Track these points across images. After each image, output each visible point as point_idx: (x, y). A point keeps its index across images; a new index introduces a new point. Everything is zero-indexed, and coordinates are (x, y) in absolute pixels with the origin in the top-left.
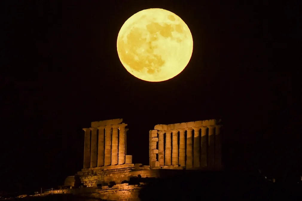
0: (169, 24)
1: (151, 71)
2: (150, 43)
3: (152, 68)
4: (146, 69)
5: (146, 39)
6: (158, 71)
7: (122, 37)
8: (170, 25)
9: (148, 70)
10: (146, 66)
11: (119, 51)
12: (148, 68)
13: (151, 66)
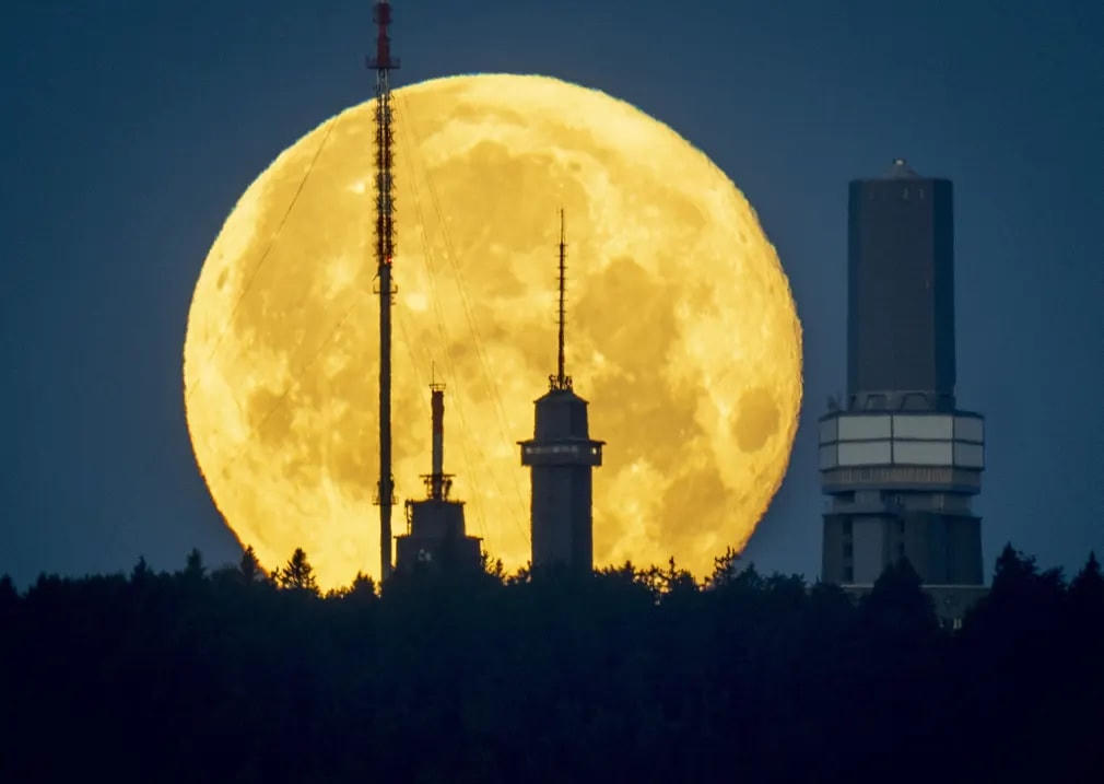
0: (702, 418)
1: (272, 416)
2: (498, 333)
3: (300, 419)
4: (275, 374)
5: (513, 289)
6: (293, 470)
7: (467, 113)
8: (699, 431)
9: (278, 391)
10: (305, 367)
11: (346, 123)
12: (287, 386)
13: (317, 404)
